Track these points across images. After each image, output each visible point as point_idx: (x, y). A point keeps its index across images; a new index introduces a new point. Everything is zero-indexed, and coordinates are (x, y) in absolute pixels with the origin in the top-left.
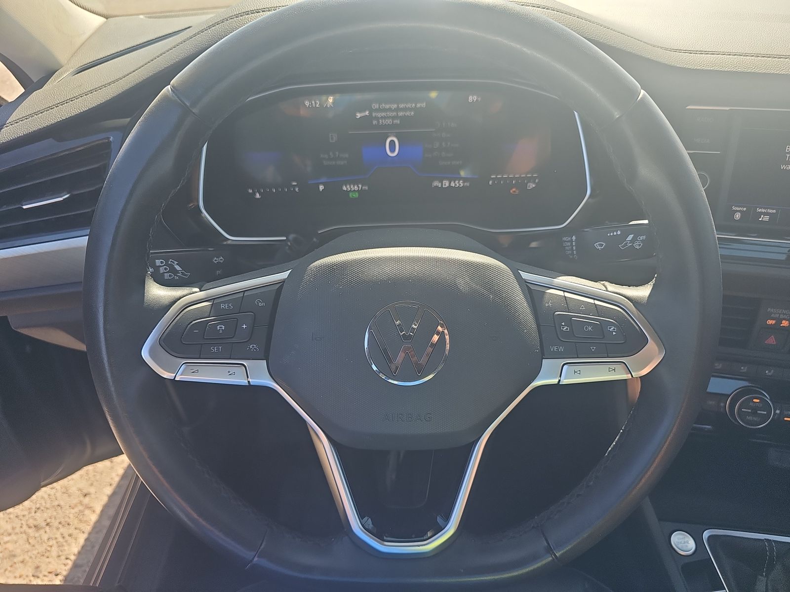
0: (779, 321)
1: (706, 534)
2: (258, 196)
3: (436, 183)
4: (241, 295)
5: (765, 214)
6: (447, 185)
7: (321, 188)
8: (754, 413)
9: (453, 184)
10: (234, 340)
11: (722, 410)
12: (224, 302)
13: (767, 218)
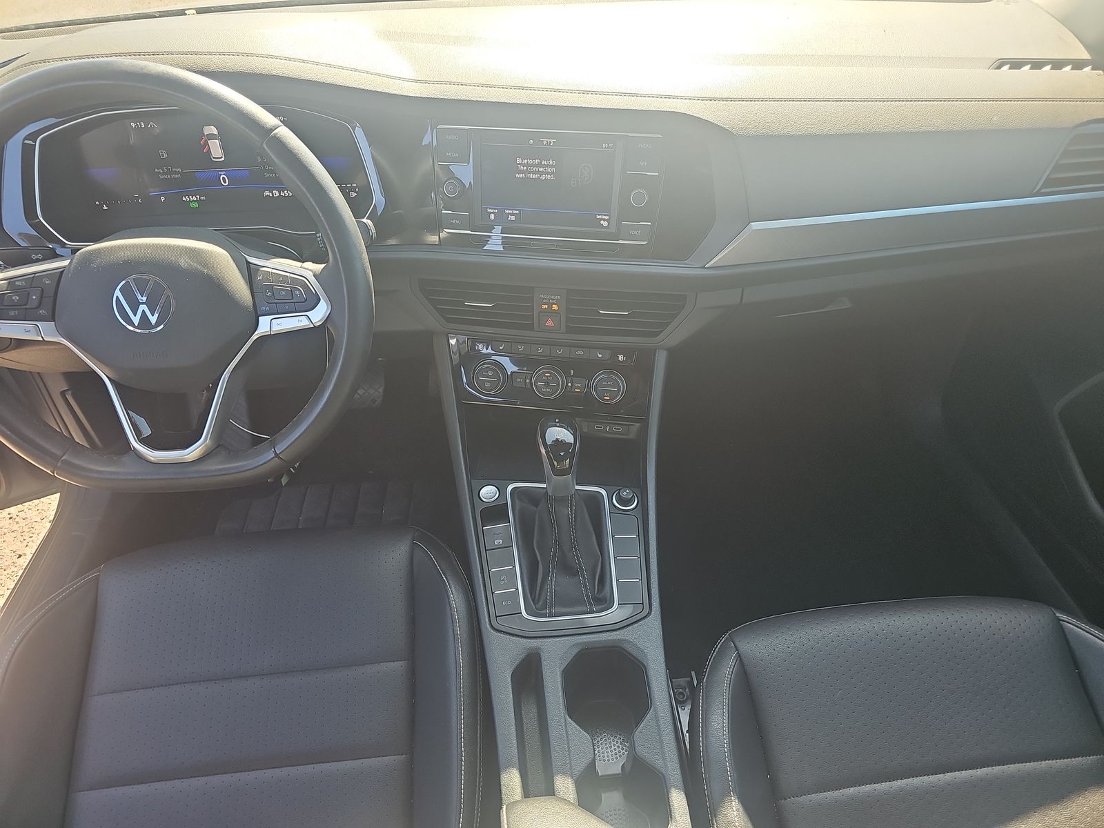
0: (550, 305)
1: (510, 488)
2: (105, 208)
3: (267, 193)
4: (33, 275)
5: (512, 214)
6: (278, 194)
7: (163, 199)
8: (547, 385)
9: (282, 194)
10: (27, 306)
11: (528, 386)
12: (18, 281)
13: (513, 218)
